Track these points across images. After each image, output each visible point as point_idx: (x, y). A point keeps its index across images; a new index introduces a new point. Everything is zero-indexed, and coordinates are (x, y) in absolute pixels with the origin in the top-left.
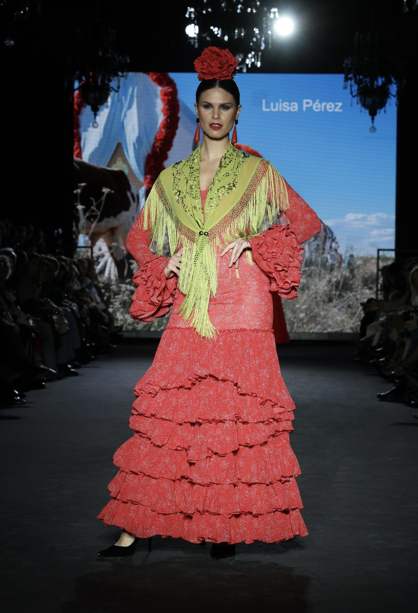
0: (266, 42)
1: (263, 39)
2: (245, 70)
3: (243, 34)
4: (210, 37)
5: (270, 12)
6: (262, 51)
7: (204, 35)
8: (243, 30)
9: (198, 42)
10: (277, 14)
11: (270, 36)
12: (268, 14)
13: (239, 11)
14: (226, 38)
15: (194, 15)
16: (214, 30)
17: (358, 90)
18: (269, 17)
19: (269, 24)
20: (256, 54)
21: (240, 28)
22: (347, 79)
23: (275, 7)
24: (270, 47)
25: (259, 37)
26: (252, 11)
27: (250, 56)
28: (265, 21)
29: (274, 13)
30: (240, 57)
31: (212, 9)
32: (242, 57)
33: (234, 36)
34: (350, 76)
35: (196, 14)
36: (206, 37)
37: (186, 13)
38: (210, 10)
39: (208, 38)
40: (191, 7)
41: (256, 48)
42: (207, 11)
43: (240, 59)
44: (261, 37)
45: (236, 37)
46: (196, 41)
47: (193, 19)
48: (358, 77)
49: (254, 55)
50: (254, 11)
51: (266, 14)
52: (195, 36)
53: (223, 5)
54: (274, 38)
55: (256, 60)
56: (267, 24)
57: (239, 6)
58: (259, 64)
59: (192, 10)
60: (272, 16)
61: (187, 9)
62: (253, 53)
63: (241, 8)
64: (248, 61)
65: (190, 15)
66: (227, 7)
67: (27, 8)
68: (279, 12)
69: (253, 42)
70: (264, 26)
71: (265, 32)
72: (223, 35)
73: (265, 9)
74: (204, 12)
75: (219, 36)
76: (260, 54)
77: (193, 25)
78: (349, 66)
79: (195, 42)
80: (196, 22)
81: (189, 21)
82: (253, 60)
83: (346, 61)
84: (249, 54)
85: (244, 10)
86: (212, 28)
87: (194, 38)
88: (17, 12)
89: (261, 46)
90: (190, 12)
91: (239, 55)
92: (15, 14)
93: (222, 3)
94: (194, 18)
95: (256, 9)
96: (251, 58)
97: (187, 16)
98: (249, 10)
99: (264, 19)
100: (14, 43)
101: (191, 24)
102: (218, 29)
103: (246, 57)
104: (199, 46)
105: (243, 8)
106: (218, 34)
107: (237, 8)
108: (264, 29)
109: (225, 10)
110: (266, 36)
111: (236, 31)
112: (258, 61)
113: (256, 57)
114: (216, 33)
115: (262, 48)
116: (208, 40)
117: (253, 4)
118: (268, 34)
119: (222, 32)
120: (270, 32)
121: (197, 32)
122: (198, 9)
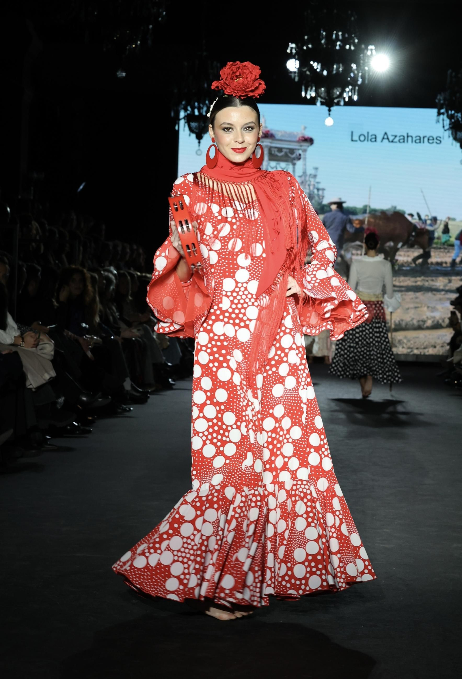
0: (363, 77)
1: (360, 74)
2: (342, 103)
3: (341, 69)
4: (309, 72)
5: (367, 49)
6: (359, 86)
7: (304, 70)
8: (341, 65)
9: (299, 76)
10: (374, 51)
11: (367, 72)
12: (366, 51)
13: (338, 48)
14: (325, 73)
15: (295, 50)
16: (313, 65)
17: (450, 124)
18: (366, 54)
19: (366, 60)
21: (338, 63)
22: (439, 114)
23: (372, 45)
24: (366, 82)
25: (356, 72)
26: (350, 47)
27: (347, 90)
28: (362, 58)
29: (371, 50)
30: (338, 91)
31: (312, 45)
32: (340, 91)
33: (333, 71)
34: (442, 111)
35: (297, 50)
36: (306, 72)
37: (287, 49)
38: (310, 46)
40: (292, 43)
41: (353, 83)
42: (308, 47)
43: (338, 93)
44: (358, 73)
46: (296, 74)
47: (293, 54)
48: (450, 112)
49: (352, 89)
50: (353, 48)
51: (364, 51)
52: (296, 70)
53: (323, 41)
54: (371, 74)
55: (353, 93)
56: (364, 60)
57: (338, 43)
58: (355, 98)
59: (294, 45)
60: (369, 53)
61: (289, 45)
62: (350, 87)
63: (339, 45)
64: (345, 95)
65: (291, 50)
66: (326, 43)
67: (139, 42)
68: (375, 49)
69: (351, 77)
70: (362, 62)
71: (362, 67)
72: (322, 70)
73: (363, 46)
74: (305, 48)
75: (318, 70)
76: (357, 88)
77: (294, 60)
78: (442, 102)
79: (295, 76)
80: (297, 57)
81: (291, 56)
82: (350, 94)
83: (438, 97)
84: (346, 88)
85: (342, 47)
86: (312, 63)
87: (295, 72)
88: (129, 46)
89: (358, 80)
90: (292, 48)
91: (337, 89)
92: (128, 48)
93: (322, 40)
94: (295, 53)
95: (354, 46)
96: (348, 92)
97: (289, 51)
98: (348, 47)
99: (362, 55)
100: (126, 75)
101: (292, 59)
102: (318, 64)
103: (343, 91)
104: (299, 79)
105: (341, 44)
106: (317, 68)
107: (336, 45)
108: (361, 65)
109: (325, 46)
110: (363, 72)
111: (335, 66)
112: (355, 94)
113: (353, 91)
114: (315, 68)
115: (359, 82)
116: (308, 75)
117: (352, 41)
118: (365, 70)
119: (322, 67)
120: (366, 68)
121: (298, 66)
122: (299, 45)
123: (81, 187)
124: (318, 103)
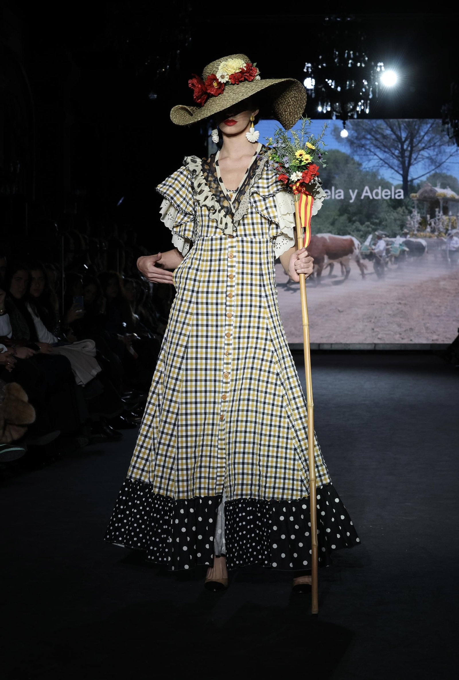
0: (374, 92)
1: (371, 89)
2: (355, 116)
3: (353, 85)
4: (325, 88)
5: (377, 66)
6: (370, 100)
7: (320, 87)
8: (353, 81)
9: (315, 93)
10: (383, 68)
11: (377, 86)
12: (375, 68)
13: (350, 65)
14: (339, 89)
15: (311, 69)
16: (328, 82)
17: (454, 132)
18: (376, 70)
19: (376, 77)
20: (365, 102)
21: (350, 80)
22: (444, 123)
23: (381, 62)
24: (377, 96)
25: (367, 87)
26: (361, 65)
27: (360, 104)
28: (372, 74)
29: (381, 66)
30: (352, 105)
31: (326, 64)
32: (353, 105)
33: (346, 87)
34: (448, 120)
35: (313, 69)
36: (321, 88)
37: (304, 68)
38: (324, 65)
39: (323, 89)
40: (308, 63)
41: (365, 97)
42: (322, 66)
43: (351, 107)
44: (369, 88)
45: (347, 88)
46: (313, 91)
47: (310, 73)
48: (454, 121)
49: (364, 103)
50: (363, 65)
51: (374, 68)
52: (312, 87)
53: (336, 60)
54: (381, 88)
55: (365, 107)
56: (374, 76)
57: (350, 61)
58: (367, 111)
59: (310, 65)
60: (378, 69)
61: (305, 65)
62: (362, 101)
63: (351, 63)
64: (358, 109)
65: (307, 70)
66: (339, 62)
67: (168, 66)
68: (384, 66)
69: (362, 92)
70: (372, 78)
71: (373, 83)
72: (336, 87)
73: (373, 63)
74: (320, 67)
75: (333, 87)
76: (369, 102)
77: (310, 78)
78: (446, 112)
79: (312, 93)
80: (312, 75)
81: (307, 75)
82: (363, 107)
83: (443, 108)
84: (359, 102)
85: (354, 65)
86: (327, 80)
87: (311, 90)
88: (159, 70)
89: (369, 95)
90: (308, 67)
91: (350, 103)
92: (158, 72)
93: (335, 59)
94: (311, 72)
95: (364, 64)
96: (361, 106)
97: (305, 70)
98: (359, 64)
99: (372, 72)
100: (157, 97)
102: (332, 82)
103: (356, 105)
104: (315, 96)
105: (353, 63)
106: (332, 85)
107: (349, 63)
108: (372, 80)
109: (338, 65)
110: (374, 87)
111: (348, 83)
112: (367, 108)
113: (365, 105)
114: (330, 85)
115: (371, 97)
116: (323, 91)
117: (362, 59)
118: (375, 85)
119: (335, 84)
120: (377, 83)
121: (314, 83)
122: (315, 64)
123: (121, 201)
124: (334, 118)
